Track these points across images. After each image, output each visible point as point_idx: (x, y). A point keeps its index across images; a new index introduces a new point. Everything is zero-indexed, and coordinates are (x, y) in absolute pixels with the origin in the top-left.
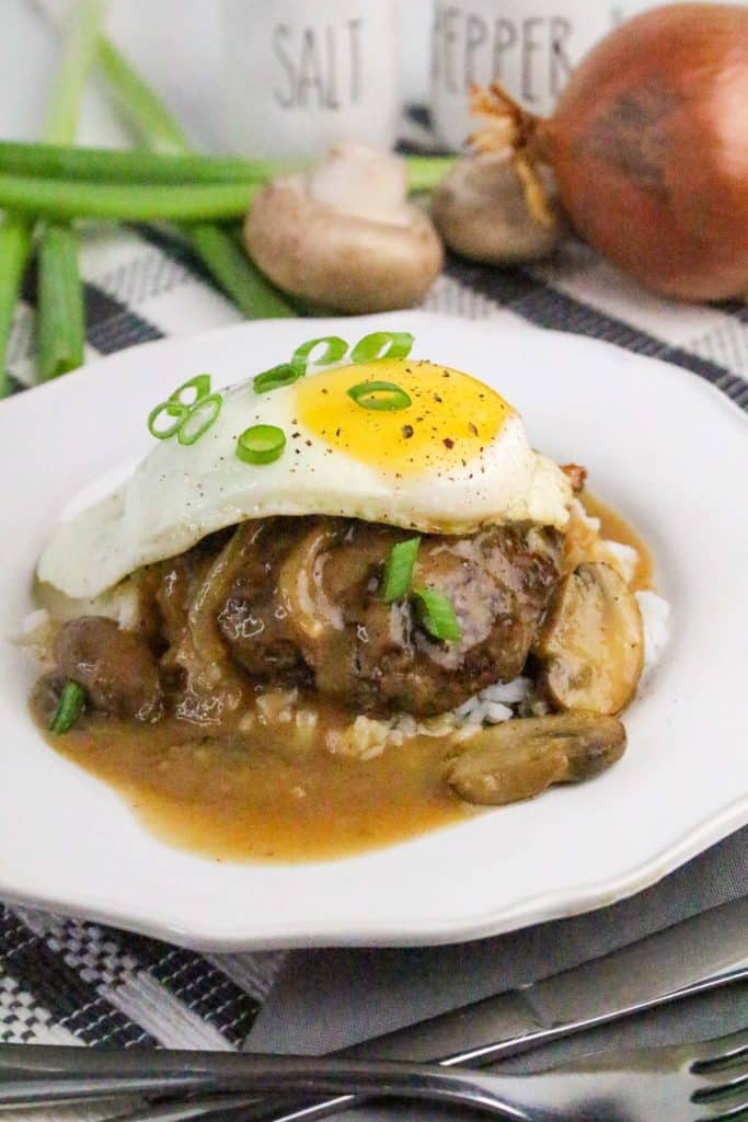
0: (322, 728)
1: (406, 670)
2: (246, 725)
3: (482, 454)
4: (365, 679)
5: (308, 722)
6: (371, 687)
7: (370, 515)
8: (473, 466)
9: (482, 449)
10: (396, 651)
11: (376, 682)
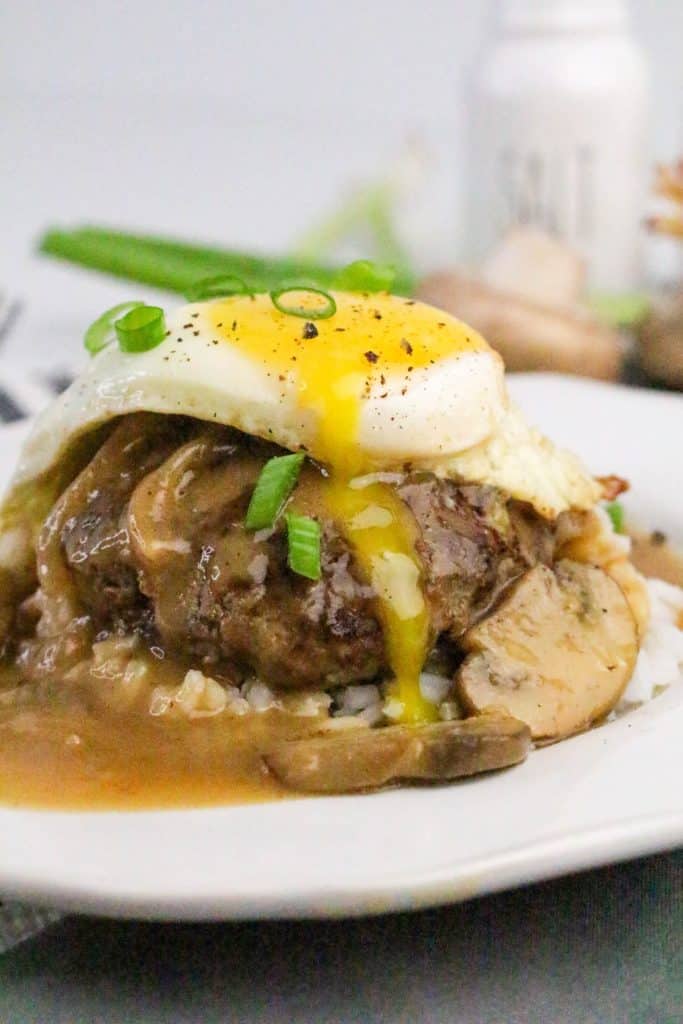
0: (152, 682)
1: (254, 612)
2: (73, 674)
3: (410, 374)
4: (204, 619)
5: (137, 673)
6: (210, 630)
7: (250, 426)
8: (394, 385)
9: (410, 369)
10: (242, 585)
11: (213, 624)
